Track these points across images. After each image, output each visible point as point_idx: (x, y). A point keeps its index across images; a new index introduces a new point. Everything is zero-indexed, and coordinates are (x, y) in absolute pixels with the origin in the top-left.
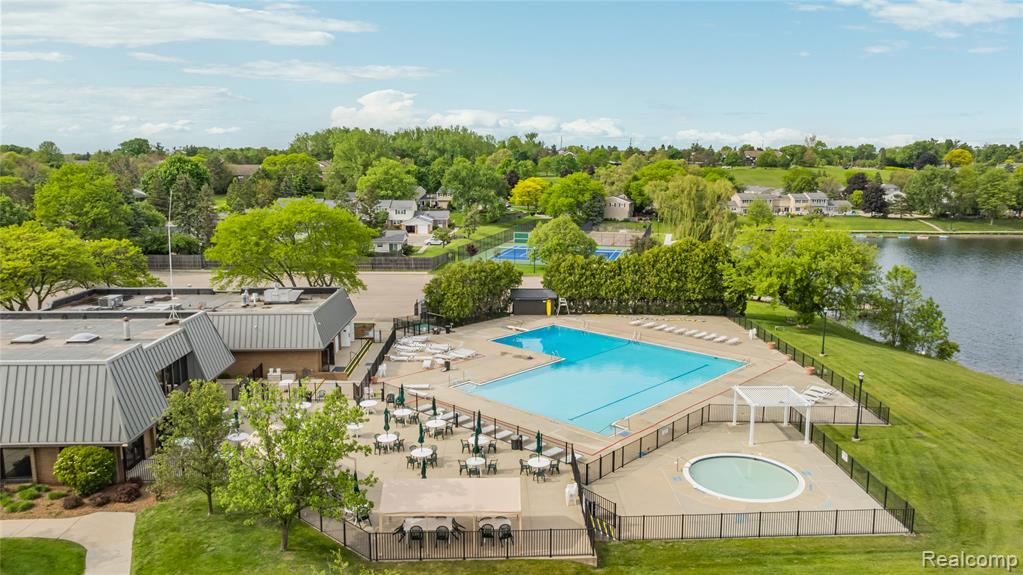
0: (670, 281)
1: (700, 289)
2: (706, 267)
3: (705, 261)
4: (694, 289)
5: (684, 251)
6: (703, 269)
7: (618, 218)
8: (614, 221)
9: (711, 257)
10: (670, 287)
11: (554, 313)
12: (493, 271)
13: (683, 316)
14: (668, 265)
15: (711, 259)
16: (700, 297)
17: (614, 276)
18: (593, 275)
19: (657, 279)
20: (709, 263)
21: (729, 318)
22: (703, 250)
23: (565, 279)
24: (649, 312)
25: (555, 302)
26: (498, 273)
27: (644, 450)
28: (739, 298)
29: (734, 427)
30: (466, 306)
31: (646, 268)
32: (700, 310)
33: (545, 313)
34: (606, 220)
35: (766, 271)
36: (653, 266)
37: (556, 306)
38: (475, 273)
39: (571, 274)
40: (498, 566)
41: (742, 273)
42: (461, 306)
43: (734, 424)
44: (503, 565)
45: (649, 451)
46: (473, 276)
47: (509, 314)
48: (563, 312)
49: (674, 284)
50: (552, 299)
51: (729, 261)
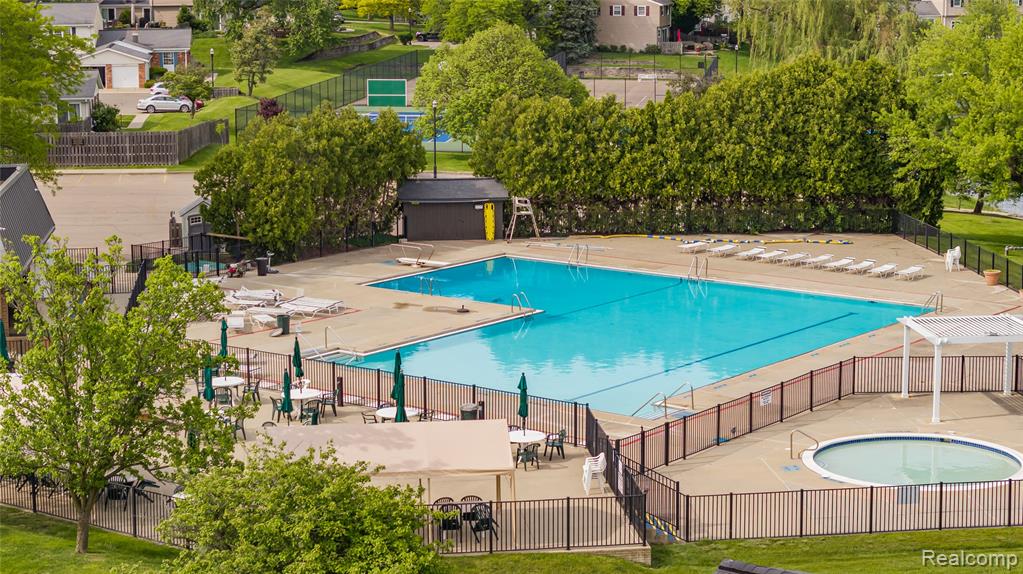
0: (770, 154)
1: (838, 171)
2: (850, 118)
3: (848, 106)
4: (825, 170)
5: (799, 83)
6: (844, 123)
7: (630, 45)
8: (624, 52)
9: (862, 96)
10: (769, 166)
11: (500, 235)
12: (359, 134)
13: (800, 236)
14: (766, 117)
15: (863, 102)
16: (838, 188)
17: (641, 142)
18: (591, 143)
19: (739, 149)
20: (858, 111)
21: (905, 235)
22: (843, 81)
23: (526, 152)
24: (723, 228)
25: (504, 207)
26: (369, 138)
27: (725, 433)
28: (924, 190)
29: (902, 402)
30: (302, 214)
31: (715, 123)
32: (839, 220)
33: (483, 236)
34: (602, 50)
35: (984, 122)
36: (730, 120)
37: (507, 218)
38: (319, 138)
39: (539, 142)
40: (477, 562)
41: (931, 129)
42: (292, 214)
43: (904, 395)
44: (485, 562)
45: (735, 435)
46: (313, 145)
47: (396, 239)
48: (523, 231)
49: (779, 160)
50: (494, 201)
51: (903, 105)
